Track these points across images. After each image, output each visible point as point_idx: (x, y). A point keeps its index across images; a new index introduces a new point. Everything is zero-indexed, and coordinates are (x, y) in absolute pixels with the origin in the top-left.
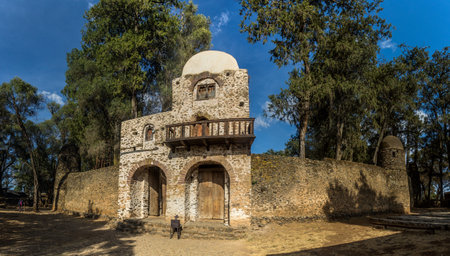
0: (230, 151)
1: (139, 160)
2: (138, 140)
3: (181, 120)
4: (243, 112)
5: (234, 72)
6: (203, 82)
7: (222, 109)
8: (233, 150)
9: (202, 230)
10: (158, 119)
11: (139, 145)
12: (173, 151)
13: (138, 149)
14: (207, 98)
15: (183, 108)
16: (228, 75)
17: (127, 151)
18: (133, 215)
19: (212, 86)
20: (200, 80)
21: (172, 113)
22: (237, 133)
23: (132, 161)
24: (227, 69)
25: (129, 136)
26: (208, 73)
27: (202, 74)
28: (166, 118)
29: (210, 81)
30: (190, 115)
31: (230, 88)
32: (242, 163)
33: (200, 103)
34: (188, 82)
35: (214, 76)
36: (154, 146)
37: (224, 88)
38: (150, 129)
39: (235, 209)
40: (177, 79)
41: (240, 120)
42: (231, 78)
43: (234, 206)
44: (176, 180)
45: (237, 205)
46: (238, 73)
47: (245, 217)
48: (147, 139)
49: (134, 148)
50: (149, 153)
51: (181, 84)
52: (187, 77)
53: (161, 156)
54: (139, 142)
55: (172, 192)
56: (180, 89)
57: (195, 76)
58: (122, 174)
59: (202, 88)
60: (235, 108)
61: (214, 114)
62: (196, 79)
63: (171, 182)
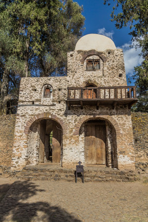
0: (114, 111)
1: (37, 112)
2: (36, 96)
3: (75, 85)
4: (122, 82)
5: (114, 51)
6: (91, 58)
7: (106, 78)
8: (117, 109)
9: (99, 174)
10: (56, 81)
11: (37, 100)
12: (69, 108)
13: (37, 103)
14: (94, 69)
15: (76, 75)
16: (109, 53)
17: (25, 103)
18: (28, 163)
19: (97, 61)
20: (89, 56)
21: (68, 78)
22: (119, 97)
23: (30, 113)
24: (108, 49)
25: (28, 91)
26: (94, 51)
27: (90, 51)
28: (62, 82)
29: (96, 57)
30: (82, 82)
31: (111, 63)
32: (125, 119)
33: (89, 73)
34: (80, 56)
35: (99, 54)
36: (52, 103)
37: (107, 63)
38: (48, 88)
39: (121, 155)
40: (71, 53)
41: (121, 88)
42: (111, 56)
43: (121, 153)
44: (71, 131)
45: (123, 153)
46: (116, 52)
47: (130, 162)
48: (45, 96)
49: (33, 102)
50: (48, 108)
51: (74, 56)
52: (79, 52)
53: (58, 111)
54: (38, 97)
55: (68, 142)
56: (73, 60)
57: (85, 52)
58: (20, 124)
59: (90, 62)
60: (116, 78)
61: (100, 82)
62: (86, 54)
63: (67, 133)
